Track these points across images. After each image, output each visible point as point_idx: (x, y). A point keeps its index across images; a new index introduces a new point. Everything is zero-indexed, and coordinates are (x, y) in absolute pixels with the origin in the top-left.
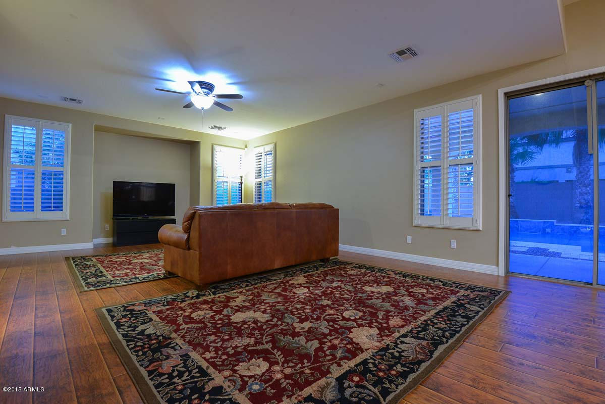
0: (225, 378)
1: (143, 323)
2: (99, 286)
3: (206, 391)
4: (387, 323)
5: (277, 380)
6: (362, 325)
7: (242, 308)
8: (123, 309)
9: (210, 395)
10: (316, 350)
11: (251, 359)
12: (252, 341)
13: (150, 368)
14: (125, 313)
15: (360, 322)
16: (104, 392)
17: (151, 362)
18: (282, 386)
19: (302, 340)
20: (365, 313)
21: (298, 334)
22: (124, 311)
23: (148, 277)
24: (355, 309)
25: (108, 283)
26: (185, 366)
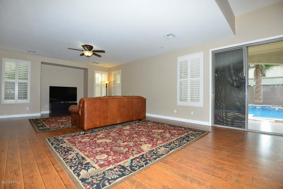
0: (91, 160)
1: (62, 143)
2: (44, 130)
3: (83, 164)
4: (156, 143)
5: (109, 160)
6: (146, 143)
7: (101, 138)
8: (54, 138)
9: (85, 165)
10: (126, 152)
11: (101, 154)
12: (103, 149)
13: (64, 157)
14: (55, 140)
15: (146, 142)
16: (47, 165)
17: (64, 155)
18: (111, 162)
19: (122, 148)
20: (149, 139)
21: (121, 147)
22: (54, 139)
23: (64, 127)
24: (146, 138)
25: (48, 129)
26: (77, 156)
